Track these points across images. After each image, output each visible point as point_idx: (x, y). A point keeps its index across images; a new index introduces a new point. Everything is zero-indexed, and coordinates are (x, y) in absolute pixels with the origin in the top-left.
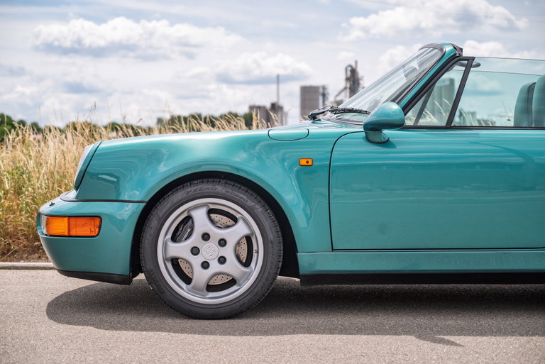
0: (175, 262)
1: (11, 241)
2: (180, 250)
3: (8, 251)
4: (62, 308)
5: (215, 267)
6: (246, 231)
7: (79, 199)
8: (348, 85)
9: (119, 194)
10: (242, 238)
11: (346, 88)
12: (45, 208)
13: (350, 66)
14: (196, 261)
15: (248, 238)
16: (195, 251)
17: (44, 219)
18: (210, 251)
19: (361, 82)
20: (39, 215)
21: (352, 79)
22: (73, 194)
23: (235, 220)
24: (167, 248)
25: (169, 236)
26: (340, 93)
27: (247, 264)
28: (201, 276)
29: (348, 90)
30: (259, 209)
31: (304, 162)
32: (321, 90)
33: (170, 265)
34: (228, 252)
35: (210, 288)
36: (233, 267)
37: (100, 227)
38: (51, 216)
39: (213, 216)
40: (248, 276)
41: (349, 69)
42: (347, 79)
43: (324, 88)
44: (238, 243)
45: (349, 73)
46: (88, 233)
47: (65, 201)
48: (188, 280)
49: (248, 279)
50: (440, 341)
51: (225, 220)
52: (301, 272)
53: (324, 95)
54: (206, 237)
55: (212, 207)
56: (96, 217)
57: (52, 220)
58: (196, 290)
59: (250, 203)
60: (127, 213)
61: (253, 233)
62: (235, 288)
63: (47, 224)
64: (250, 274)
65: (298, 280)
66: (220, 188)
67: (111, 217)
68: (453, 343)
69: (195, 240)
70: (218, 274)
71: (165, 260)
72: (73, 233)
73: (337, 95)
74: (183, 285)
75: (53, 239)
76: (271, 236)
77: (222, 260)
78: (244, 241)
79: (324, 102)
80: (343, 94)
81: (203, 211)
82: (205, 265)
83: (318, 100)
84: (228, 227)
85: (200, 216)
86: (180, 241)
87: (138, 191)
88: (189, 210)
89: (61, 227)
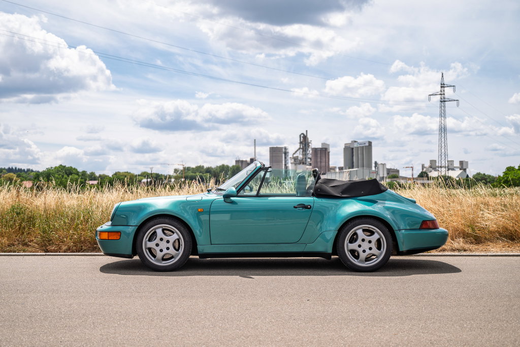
0: (150, 249)
1: (82, 245)
2: (151, 245)
3: (81, 249)
4: (106, 269)
5: (165, 251)
6: (177, 237)
7: (112, 225)
8: (301, 147)
9: (128, 223)
10: (176, 240)
11: (300, 149)
12: (99, 229)
13: (303, 134)
14: (158, 249)
15: (178, 240)
16: (157, 245)
17: (98, 233)
18: (163, 245)
19: (310, 144)
20: (96, 231)
21: (304, 143)
22: (110, 223)
23: (173, 233)
24: (146, 244)
25: (147, 239)
26: (296, 152)
27: (178, 250)
28: (159, 255)
29: (301, 150)
30: (182, 229)
31: (200, 210)
32: (284, 150)
33: (148, 251)
34: (170, 245)
35: (163, 259)
36: (172, 251)
37: (120, 236)
38: (101, 232)
39: (165, 231)
40: (178, 255)
41: (302, 135)
42: (301, 143)
43: (285, 149)
44: (175, 242)
45: (302, 138)
46: (116, 238)
47: (106, 226)
48: (154, 256)
49: (178, 256)
50: (248, 277)
51: (170, 233)
52: (199, 253)
53: (286, 153)
54: (161, 239)
55: (164, 228)
56: (119, 232)
57: (102, 233)
58: (158, 261)
59: (179, 226)
60: (131, 230)
61: (180, 238)
62: (173, 259)
63: (100, 235)
64: (179, 254)
65: (198, 257)
66: (167, 221)
67: (125, 232)
68: (251, 278)
69: (157, 241)
70: (167, 254)
71: (146, 248)
72: (110, 238)
73: (294, 154)
74: (153, 258)
75: (102, 241)
76: (187, 239)
77: (168, 249)
78: (177, 241)
79: (285, 158)
80: (298, 152)
81: (161, 229)
82: (161, 251)
83: (282, 156)
84: (171, 235)
85: (159, 231)
86: (152, 241)
87: (135, 222)
88: (155, 229)
89: (105, 236)
